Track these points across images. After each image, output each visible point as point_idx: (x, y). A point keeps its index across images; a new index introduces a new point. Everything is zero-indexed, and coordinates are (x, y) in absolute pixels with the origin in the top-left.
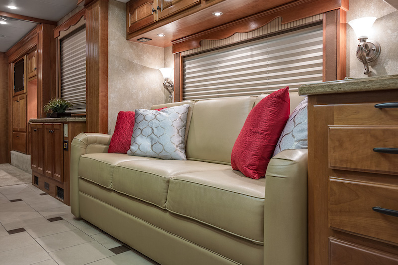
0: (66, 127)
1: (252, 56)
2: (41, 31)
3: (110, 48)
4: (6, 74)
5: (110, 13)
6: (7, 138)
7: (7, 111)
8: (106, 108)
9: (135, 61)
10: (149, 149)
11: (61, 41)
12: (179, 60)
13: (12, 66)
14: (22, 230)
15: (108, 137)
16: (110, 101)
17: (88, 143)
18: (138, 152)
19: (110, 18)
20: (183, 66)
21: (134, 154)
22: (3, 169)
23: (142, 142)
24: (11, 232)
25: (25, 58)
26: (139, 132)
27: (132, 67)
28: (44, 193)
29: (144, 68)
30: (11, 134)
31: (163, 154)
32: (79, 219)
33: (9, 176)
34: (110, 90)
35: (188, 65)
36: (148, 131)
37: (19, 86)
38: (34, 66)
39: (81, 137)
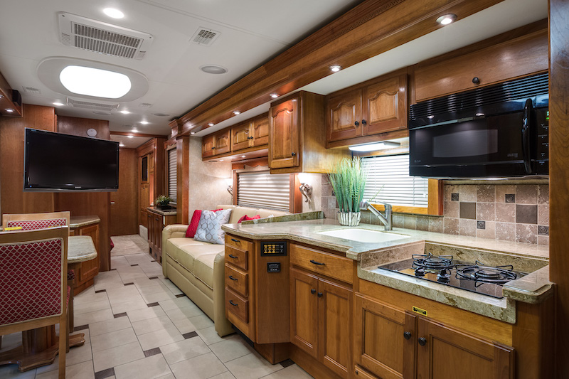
0: (164, 217)
1: (267, 180)
2: (155, 141)
3: (190, 168)
4: (137, 165)
5: (191, 145)
6: (137, 215)
7: (137, 194)
8: (187, 207)
9: (208, 175)
10: (204, 237)
11: (169, 151)
12: (235, 175)
13: (141, 159)
14: (133, 284)
15: (186, 227)
16: (190, 203)
17: (172, 232)
18: (199, 239)
19: (190, 148)
20: (238, 179)
21: (196, 240)
22: (132, 240)
23: (201, 233)
24: (125, 285)
25: (148, 156)
26: (200, 226)
27: (205, 178)
28: (154, 260)
29: (215, 178)
30: (140, 212)
31: (212, 241)
32: (167, 278)
33: (135, 246)
34: (190, 196)
35: (242, 178)
36: (205, 226)
37: (145, 177)
38: (153, 161)
39: (169, 227)
